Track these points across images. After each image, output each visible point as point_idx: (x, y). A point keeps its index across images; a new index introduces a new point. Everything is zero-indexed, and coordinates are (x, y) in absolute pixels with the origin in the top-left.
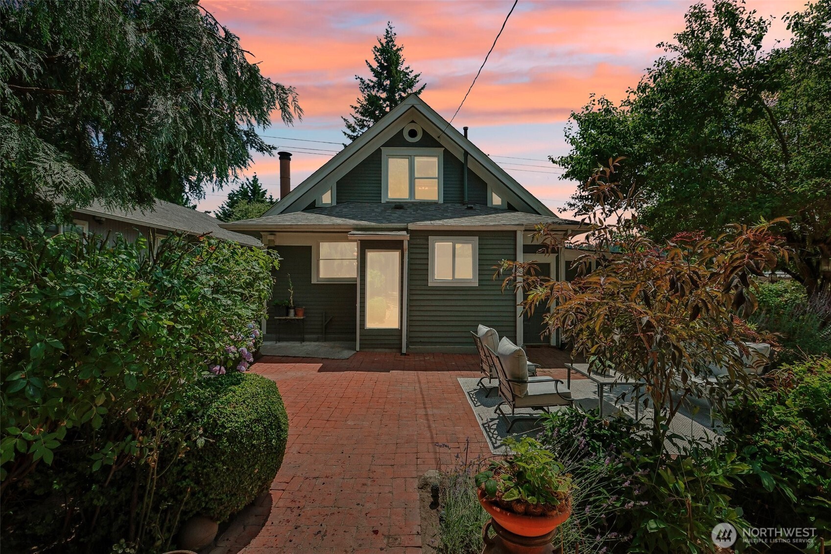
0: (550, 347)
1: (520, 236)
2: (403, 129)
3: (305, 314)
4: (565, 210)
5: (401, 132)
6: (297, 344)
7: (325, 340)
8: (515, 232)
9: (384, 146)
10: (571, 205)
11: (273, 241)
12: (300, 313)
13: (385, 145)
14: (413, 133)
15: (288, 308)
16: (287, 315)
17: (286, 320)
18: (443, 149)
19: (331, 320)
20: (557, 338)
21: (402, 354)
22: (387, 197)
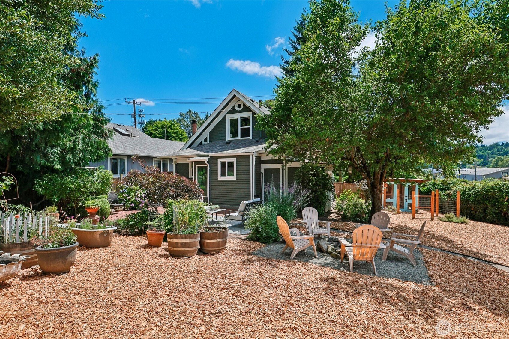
5: (234, 106)
13: (227, 114)
14: (239, 106)
18: (252, 112)
22: (229, 137)
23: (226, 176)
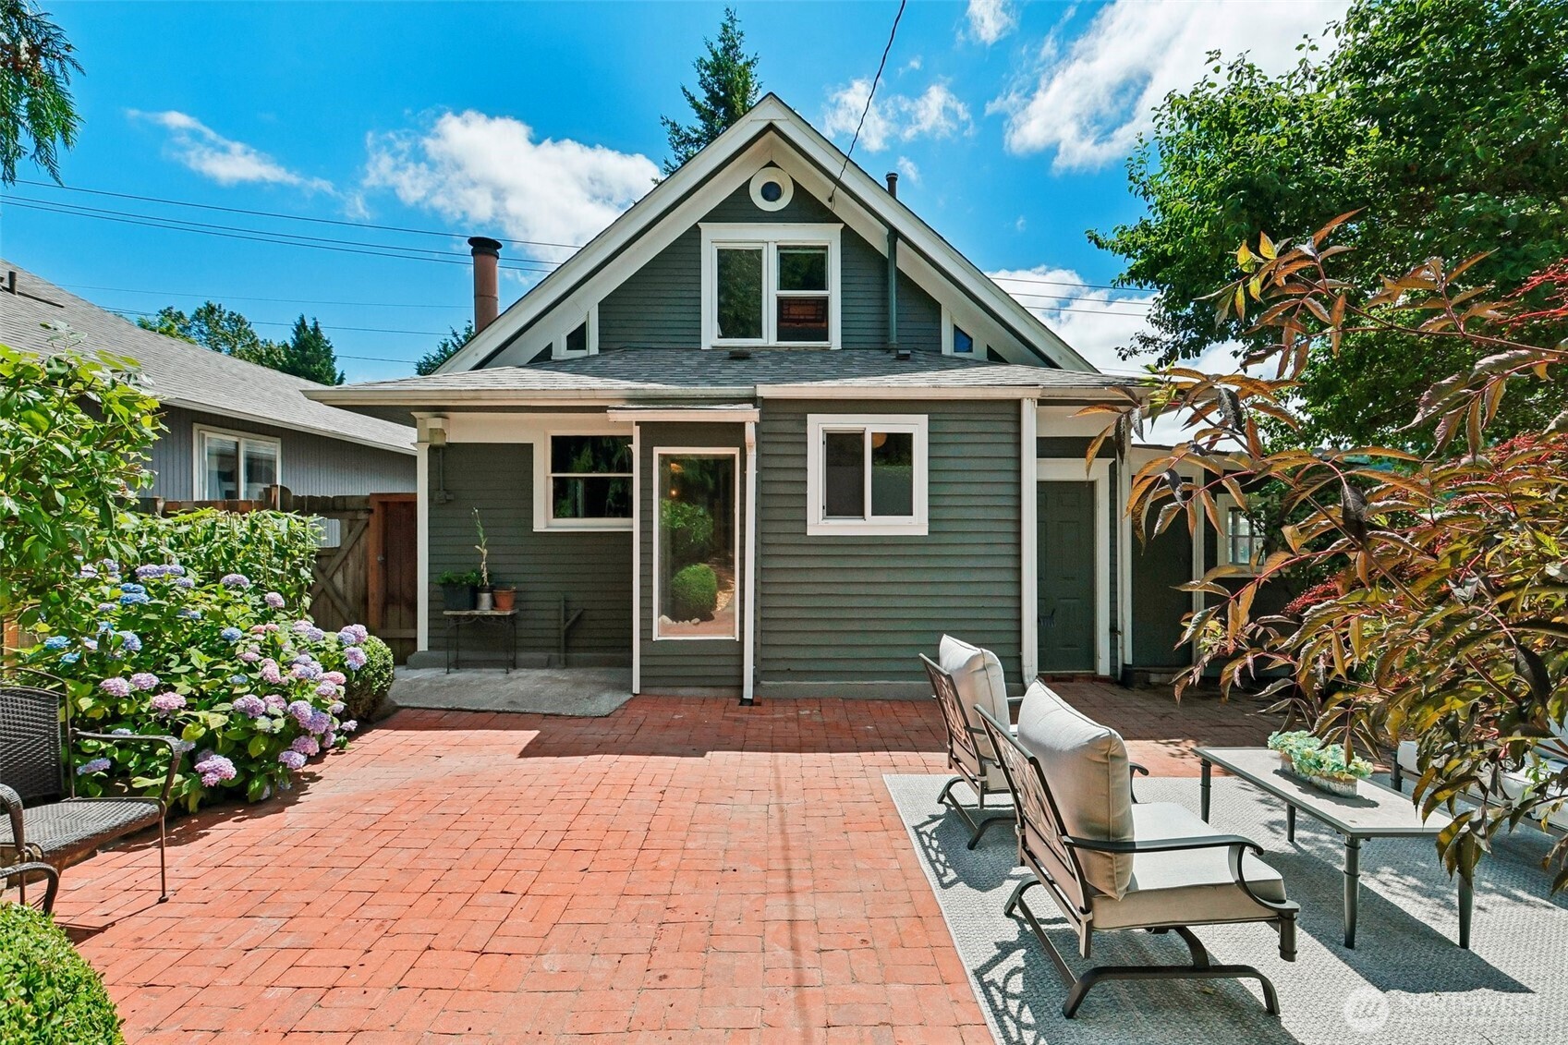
0: (1095, 678)
1: (1029, 413)
2: (749, 181)
3: (516, 603)
4: (1135, 352)
5: (745, 187)
6: (497, 675)
7: (567, 664)
8: (1017, 403)
9: (705, 219)
10: (1146, 341)
11: (442, 433)
12: (505, 601)
13: (709, 218)
14: (771, 191)
15: (475, 591)
16: (475, 605)
17: (470, 617)
18: (842, 226)
19: (579, 618)
20: (1113, 657)
21: (743, 702)
22: (710, 336)
23: (861, 513)
